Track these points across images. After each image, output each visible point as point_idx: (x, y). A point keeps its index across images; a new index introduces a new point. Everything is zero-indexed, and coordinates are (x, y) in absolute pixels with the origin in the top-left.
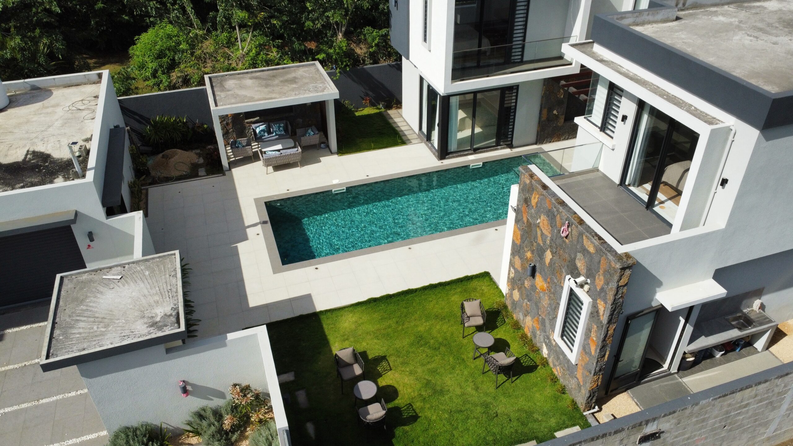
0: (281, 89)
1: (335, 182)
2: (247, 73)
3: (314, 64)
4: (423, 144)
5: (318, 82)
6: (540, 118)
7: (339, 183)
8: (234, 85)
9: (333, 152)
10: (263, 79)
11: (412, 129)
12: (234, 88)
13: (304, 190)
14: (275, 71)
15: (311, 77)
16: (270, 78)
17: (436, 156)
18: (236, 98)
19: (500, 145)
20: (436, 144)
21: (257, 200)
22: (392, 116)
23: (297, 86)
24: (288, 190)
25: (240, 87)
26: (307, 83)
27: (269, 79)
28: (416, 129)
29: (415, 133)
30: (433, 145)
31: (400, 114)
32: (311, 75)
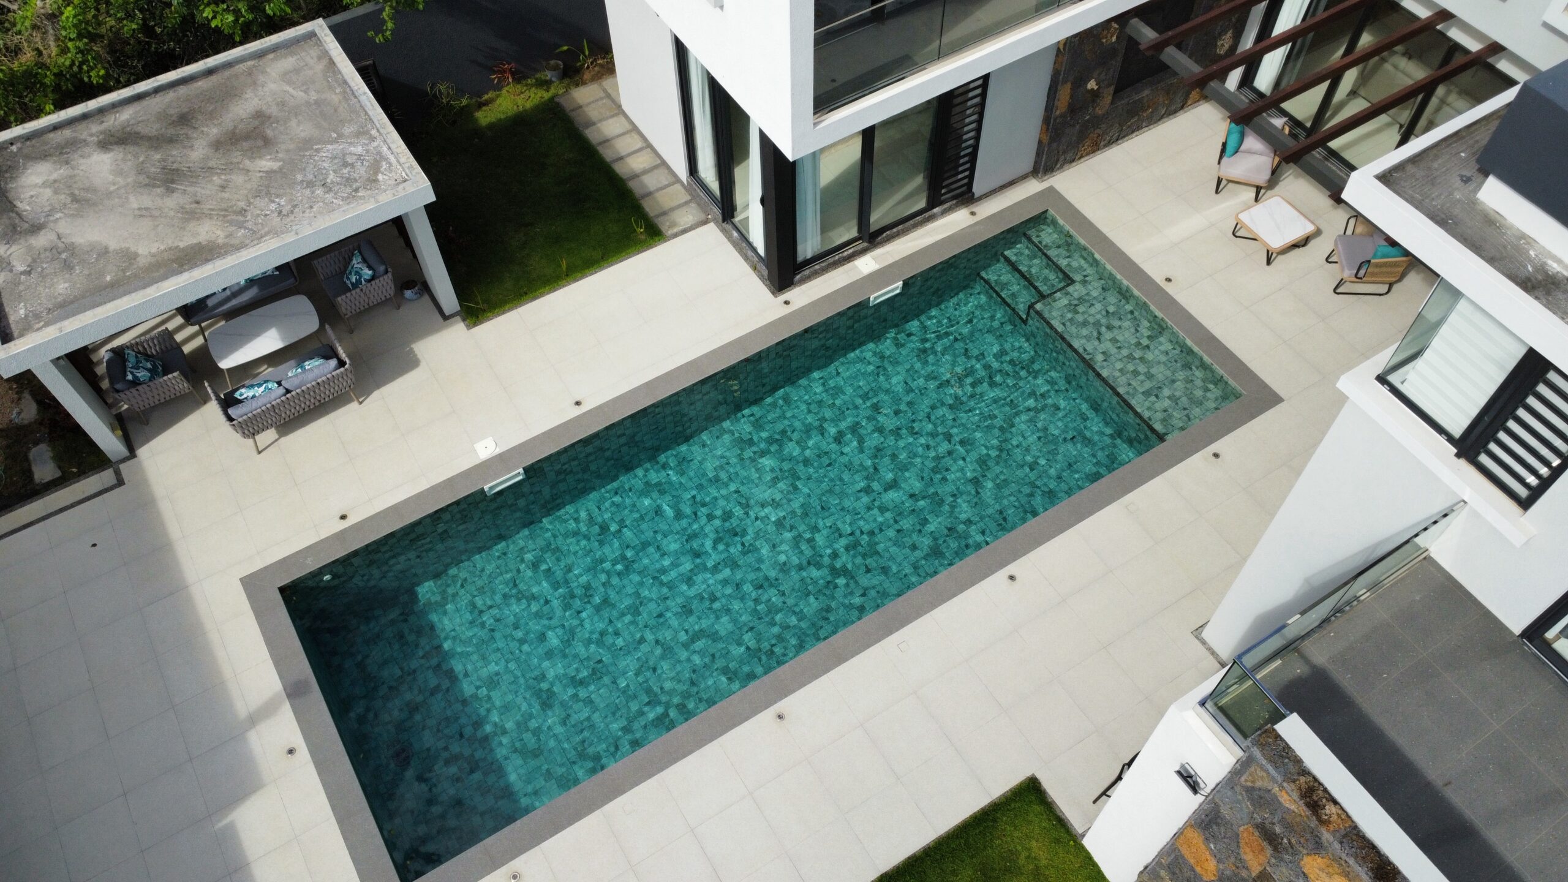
0: (223, 188)
1: (486, 449)
2: (85, 117)
3: (312, 35)
4: (712, 226)
5: (347, 130)
6: (1049, 108)
7: (498, 451)
8: (48, 192)
9: (447, 312)
10: (149, 138)
11: (664, 164)
12: (53, 210)
13: (395, 509)
14: (182, 90)
15: (316, 102)
16: (171, 131)
17: (761, 277)
18: (68, 266)
19: (941, 203)
20: (757, 235)
21: (250, 583)
22: (593, 113)
23: (276, 165)
24: (343, 517)
25: (75, 199)
26: (307, 144)
27: (171, 141)
28: (681, 168)
29: (678, 180)
30: (744, 238)
31: (613, 101)
32: (314, 96)
